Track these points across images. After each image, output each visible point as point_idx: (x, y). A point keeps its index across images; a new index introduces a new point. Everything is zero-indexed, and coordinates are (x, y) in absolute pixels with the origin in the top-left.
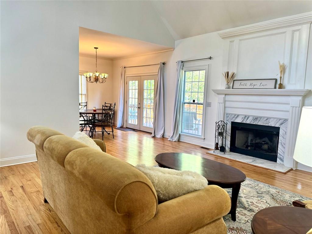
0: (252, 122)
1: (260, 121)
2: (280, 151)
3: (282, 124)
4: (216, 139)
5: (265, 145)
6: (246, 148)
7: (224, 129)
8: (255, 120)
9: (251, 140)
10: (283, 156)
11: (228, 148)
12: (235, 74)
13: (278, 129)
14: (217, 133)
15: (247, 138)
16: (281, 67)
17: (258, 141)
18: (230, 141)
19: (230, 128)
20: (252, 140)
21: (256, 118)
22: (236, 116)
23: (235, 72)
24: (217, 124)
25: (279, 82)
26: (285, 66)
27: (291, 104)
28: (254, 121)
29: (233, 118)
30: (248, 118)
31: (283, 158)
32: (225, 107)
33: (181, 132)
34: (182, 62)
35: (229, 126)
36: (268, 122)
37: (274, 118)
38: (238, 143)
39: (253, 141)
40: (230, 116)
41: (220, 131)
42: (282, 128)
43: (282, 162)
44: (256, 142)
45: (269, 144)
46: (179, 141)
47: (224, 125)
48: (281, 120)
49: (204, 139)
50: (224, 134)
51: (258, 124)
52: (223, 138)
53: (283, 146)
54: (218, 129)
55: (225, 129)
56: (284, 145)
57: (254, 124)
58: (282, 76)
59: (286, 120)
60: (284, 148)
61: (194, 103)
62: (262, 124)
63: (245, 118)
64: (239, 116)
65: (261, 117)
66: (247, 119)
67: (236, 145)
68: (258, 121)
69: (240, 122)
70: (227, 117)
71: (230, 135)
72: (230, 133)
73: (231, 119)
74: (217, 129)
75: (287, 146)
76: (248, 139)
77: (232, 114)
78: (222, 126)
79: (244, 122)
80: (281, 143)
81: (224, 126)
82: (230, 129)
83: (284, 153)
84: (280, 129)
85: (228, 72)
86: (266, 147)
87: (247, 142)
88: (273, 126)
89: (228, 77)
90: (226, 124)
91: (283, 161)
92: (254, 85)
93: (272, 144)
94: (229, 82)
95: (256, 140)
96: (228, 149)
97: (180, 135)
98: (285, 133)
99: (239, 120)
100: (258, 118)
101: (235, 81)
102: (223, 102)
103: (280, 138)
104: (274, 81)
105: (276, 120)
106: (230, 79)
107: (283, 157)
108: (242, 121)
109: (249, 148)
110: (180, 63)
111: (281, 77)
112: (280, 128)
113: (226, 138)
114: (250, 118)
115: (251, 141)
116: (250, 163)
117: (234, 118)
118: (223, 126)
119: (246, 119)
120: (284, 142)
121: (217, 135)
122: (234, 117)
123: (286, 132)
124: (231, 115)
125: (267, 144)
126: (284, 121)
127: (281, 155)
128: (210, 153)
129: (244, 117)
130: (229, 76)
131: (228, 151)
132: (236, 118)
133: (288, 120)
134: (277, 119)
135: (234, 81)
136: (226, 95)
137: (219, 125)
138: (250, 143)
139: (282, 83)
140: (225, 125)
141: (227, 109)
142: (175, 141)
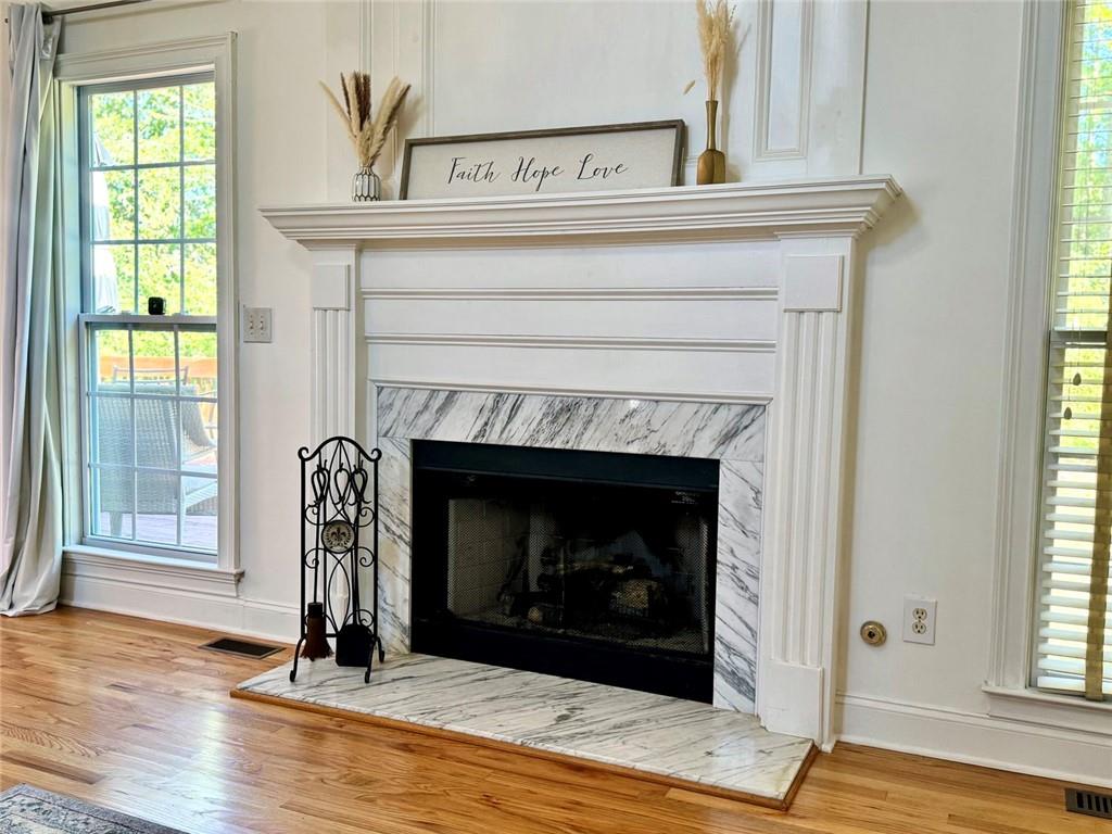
0: (542, 437)
1: (590, 421)
2: (726, 625)
3: (728, 437)
4: (309, 573)
5: (633, 583)
6: (511, 615)
7: (360, 498)
8: (562, 420)
9: (546, 552)
10: (750, 655)
11: (394, 629)
12: (417, 102)
13: (708, 470)
14: (311, 530)
15: (522, 544)
16: (711, 30)
17: (587, 558)
18: (408, 575)
19: (408, 483)
20: (549, 557)
21: (565, 408)
22: (442, 396)
23: (413, 78)
24: (311, 467)
25: (698, 146)
26: (737, 26)
27: (781, 296)
28: (555, 428)
29: (419, 413)
30: (515, 409)
31: (752, 672)
32: (363, 342)
33: (81, 543)
34: (48, 18)
35: (396, 477)
36: (644, 431)
37: (681, 399)
38: (463, 589)
39: (555, 562)
40: (398, 404)
41: (331, 513)
42: (736, 465)
43: (742, 702)
44: (578, 566)
45: (655, 573)
46: (62, 605)
47: (359, 470)
48: (723, 412)
49: (240, 576)
50: (366, 536)
51: (581, 448)
52: (355, 561)
53: (745, 589)
54: (321, 499)
55: (369, 495)
56: (748, 581)
57: (558, 444)
58: (719, 98)
59: (754, 408)
60: (754, 600)
61: (156, 318)
62: (603, 448)
63: (495, 409)
64: (461, 399)
65: (596, 400)
66: (510, 418)
67: (450, 605)
68: (578, 427)
69: (469, 440)
70: (384, 409)
71: (407, 534)
72: (408, 519)
73: (411, 425)
74: (310, 499)
75: (768, 590)
76: (525, 553)
77: (413, 387)
78: (342, 478)
79: (493, 438)
80: (734, 568)
81: (358, 479)
82: (408, 496)
83: (754, 634)
84: (723, 470)
85: (367, 79)
86: (635, 596)
87: (517, 568)
88: (675, 452)
89: (364, 113)
90: (376, 461)
91: (750, 692)
92: (545, 173)
93: (668, 569)
94: (373, 150)
95: (574, 549)
96: (398, 633)
97: (66, 560)
98: (755, 499)
99: (456, 429)
100: (578, 404)
101: (416, 151)
102: (343, 305)
103: (725, 532)
104: (670, 135)
105: (689, 409)
106: (380, 129)
107: (750, 663)
108: (482, 433)
109: (535, 614)
110: (35, 24)
111: (713, 105)
112: (717, 462)
113: (375, 558)
114: (532, 409)
115: (544, 563)
116: (540, 746)
117: (426, 416)
118: (351, 478)
119: (503, 416)
120: (751, 561)
121: (310, 544)
122: (426, 407)
123: (758, 492)
124: (404, 393)
125: (641, 572)
126: (744, 414)
127: (740, 655)
128: (258, 689)
129: (490, 403)
130: (374, 110)
131: (398, 653)
132: (442, 410)
133: (771, 408)
134: (700, 400)
135: (411, 145)
136: (362, 246)
137: (320, 469)
138: (542, 579)
139: (719, 148)
140: (369, 466)
141: (377, 353)
142: (28, 615)
